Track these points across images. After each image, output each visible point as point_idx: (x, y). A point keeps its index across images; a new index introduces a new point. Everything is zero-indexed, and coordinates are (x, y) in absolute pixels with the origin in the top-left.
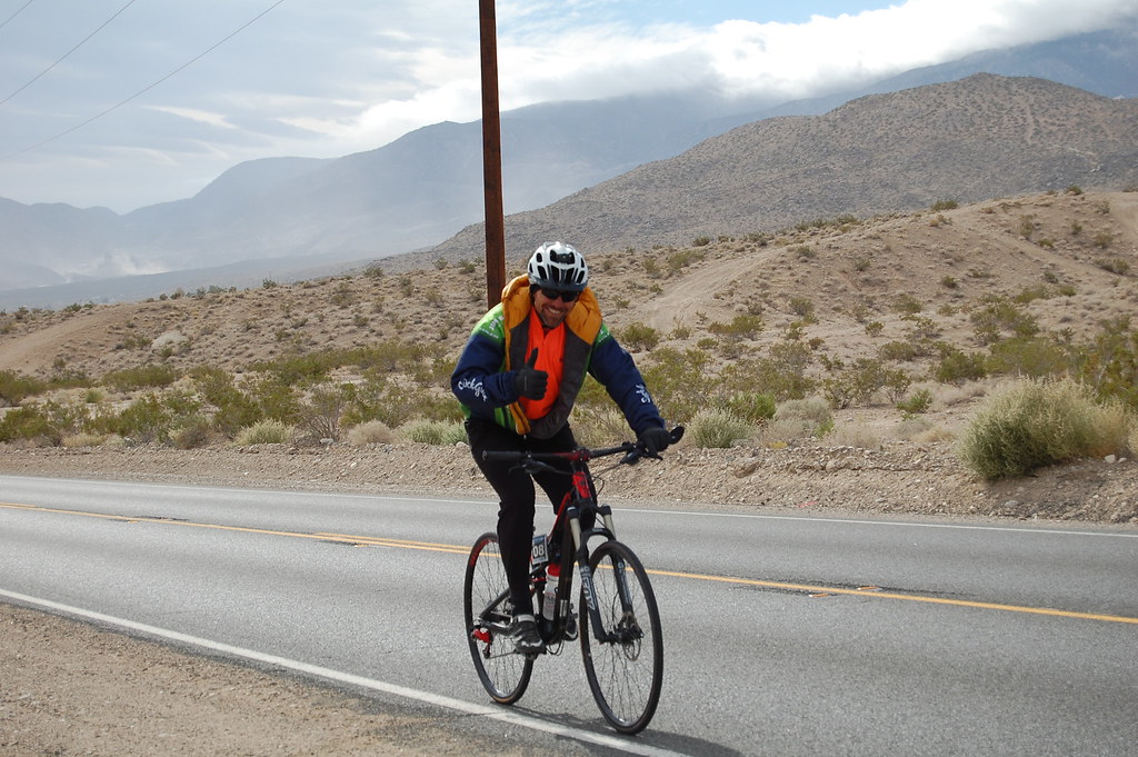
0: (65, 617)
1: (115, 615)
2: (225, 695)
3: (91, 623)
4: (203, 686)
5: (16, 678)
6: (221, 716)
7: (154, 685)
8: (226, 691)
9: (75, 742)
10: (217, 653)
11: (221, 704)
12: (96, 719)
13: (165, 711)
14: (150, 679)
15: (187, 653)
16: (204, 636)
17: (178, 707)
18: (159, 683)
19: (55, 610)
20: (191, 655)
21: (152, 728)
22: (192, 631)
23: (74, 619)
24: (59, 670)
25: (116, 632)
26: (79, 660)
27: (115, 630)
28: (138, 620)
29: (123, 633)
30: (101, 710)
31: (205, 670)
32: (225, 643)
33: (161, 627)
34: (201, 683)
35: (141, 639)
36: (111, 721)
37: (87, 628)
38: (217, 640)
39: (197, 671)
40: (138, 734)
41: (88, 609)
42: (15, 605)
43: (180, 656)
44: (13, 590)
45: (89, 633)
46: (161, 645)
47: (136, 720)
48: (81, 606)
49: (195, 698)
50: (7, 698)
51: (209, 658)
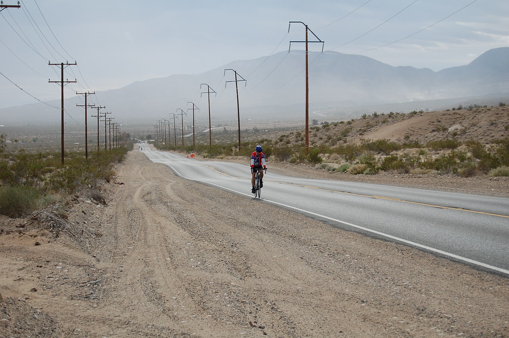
0: (420, 249)
1: (442, 250)
2: (497, 290)
3: (432, 253)
4: (486, 285)
5: (401, 275)
6: (496, 299)
7: (464, 282)
8: (497, 288)
9: (430, 306)
10: (491, 270)
11: (495, 293)
12: (439, 296)
13: (470, 295)
14: (462, 280)
15: (477, 269)
16: (484, 262)
17: (475, 294)
18: (466, 282)
19: (415, 246)
20: (479, 270)
21: (465, 302)
22: (478, 259)
23: (425, 251)
24: (420, 273)
25: (444, 258)
26: (428, 269)
27: (443, 257)
28: (453, 253)
29: (447, 258)
30: (440, 292)
31: (486, 278)
32: (494, 266)
33: (464, 256)
34: (485, 284)
35: (455, 261)
36: (446, 297)
37: (430, 255)
38: (491, 265)
39: (483, 278)
40: (458, 304)
41: (430, 246)
42: (398, 243)
43: (474, 271)
44: (395, 236)
45: (432, 257)
46: (465, 265)
47: (457, 298)
48: (427, 245)
49: (483, 290)
50: (398, 284)
51: (487, 272)
